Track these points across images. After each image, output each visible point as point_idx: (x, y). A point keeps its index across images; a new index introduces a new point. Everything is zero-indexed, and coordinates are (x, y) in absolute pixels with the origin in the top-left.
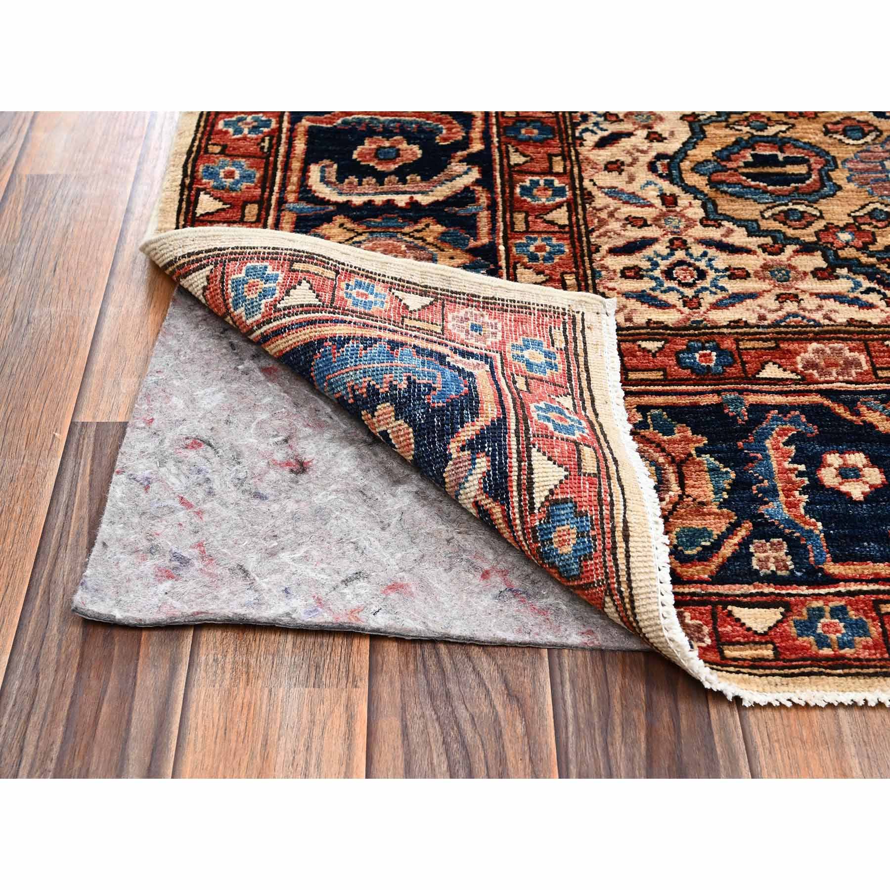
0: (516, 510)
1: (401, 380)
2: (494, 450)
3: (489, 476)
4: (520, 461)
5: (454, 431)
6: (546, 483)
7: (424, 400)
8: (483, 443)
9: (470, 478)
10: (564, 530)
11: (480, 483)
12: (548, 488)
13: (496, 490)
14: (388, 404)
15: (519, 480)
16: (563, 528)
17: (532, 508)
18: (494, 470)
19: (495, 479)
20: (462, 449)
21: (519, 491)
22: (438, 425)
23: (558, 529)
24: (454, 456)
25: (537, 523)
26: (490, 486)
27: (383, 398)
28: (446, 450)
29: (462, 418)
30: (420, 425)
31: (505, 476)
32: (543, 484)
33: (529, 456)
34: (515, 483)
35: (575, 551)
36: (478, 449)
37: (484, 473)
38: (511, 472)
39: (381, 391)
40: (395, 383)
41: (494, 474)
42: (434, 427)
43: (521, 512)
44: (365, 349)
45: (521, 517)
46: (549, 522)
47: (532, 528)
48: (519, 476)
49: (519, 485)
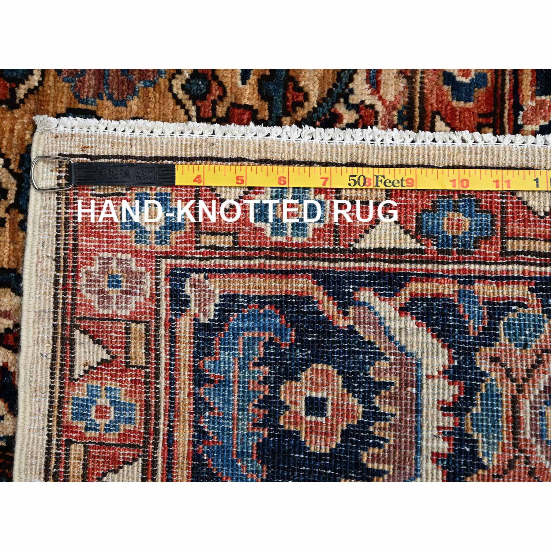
0: (419, 266)
1: (259, 372)
2: (354, 283)
3: (380, 290)
4: (369, 260)
5: (326, 321)
6: (398, 237)
7: (286, 350)
8: (344, 294)
9: (377, 309)
10: (448, 224)
11: (384, 300)
12: (402, 235)
13: (395, 284)
14: (282, 386)
15: (390, 262)
16: (445, 223)
17: (421, 251)
18: (375, 284)
19: (384, 284)
20: (346, 314)
21: (401, 262)
22: (317, 336)
23: (445, 229)
24: (352, 323)
25: (435, 248)
26: (390, 290)
27: (275, 392)
28: (344, 332)
29: (313, 313)
30: (312, 355)
31: (382, 274)
32: (398, 240)
33: (365, 250)
34: (392, 266)
35: (470, 215)
36: (349, 299)
37: (375, 295)
38: (379, 268)
39: (267, 393)
40: (261, 378)
41: (379, 284)
42: (318, 341)
43: (422, 262)
44: (211, 410)
45: (427, 262)
46: (437, 237)
47: (438, 254)
48: (385, 261)
49: (395, 262)
